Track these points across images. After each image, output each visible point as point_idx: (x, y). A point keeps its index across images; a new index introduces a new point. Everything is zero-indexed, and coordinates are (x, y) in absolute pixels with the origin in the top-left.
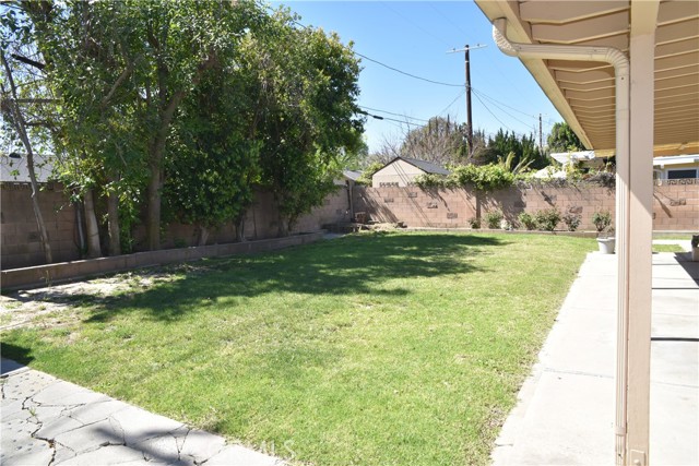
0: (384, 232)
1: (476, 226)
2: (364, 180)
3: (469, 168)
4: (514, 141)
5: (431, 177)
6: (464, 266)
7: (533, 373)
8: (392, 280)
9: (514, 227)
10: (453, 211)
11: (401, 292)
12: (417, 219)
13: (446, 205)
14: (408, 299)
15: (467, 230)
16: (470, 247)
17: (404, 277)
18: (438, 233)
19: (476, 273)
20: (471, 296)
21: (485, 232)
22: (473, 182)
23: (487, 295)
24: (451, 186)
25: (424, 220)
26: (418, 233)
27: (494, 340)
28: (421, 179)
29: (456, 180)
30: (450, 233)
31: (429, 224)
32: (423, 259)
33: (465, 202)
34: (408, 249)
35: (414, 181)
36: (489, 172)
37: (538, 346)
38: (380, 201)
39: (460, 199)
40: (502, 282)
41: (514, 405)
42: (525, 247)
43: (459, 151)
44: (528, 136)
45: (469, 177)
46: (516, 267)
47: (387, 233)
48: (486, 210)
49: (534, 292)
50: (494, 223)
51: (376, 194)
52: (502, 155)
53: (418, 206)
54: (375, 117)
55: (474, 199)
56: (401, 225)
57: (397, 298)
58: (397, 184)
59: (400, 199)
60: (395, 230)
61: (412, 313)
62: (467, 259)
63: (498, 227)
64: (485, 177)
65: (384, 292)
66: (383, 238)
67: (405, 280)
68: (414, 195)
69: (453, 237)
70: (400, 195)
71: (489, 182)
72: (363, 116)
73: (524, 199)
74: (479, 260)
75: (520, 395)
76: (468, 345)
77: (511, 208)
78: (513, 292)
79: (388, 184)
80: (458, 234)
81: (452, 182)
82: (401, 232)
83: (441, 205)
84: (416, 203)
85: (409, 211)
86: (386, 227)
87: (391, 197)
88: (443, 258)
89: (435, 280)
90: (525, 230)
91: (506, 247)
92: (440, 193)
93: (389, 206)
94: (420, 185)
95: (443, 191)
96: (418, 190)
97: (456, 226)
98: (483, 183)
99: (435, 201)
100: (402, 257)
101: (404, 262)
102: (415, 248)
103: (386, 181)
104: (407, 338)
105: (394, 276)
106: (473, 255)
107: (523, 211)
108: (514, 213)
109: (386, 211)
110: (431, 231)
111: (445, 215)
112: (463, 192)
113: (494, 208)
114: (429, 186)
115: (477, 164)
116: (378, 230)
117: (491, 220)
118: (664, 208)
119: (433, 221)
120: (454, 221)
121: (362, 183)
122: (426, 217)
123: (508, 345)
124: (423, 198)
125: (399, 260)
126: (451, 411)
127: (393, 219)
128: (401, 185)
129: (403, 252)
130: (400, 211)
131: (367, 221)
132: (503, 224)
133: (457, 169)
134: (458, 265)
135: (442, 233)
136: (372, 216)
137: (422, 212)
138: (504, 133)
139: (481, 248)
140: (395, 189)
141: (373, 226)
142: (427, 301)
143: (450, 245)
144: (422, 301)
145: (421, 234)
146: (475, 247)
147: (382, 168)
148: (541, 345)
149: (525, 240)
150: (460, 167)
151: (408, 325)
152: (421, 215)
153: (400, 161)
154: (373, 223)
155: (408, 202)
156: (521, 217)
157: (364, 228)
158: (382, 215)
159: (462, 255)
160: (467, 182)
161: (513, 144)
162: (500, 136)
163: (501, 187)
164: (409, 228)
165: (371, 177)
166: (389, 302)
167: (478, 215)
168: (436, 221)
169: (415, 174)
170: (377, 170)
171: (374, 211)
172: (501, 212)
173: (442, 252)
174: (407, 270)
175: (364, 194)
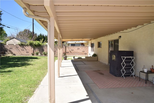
0: (9, 56)
1: (33, 55)
2: (4, 43)
3: (32, 41)
4: (43, 36)
5: (22, 43)
6: (28, 64)
7: (39, 87)
8: (8, 68)
9: (42, 55)
10: (28, 51)
11: (10, 71)
12: (19, 53)
13: (26, 50)
14: (11, 73)
15: (31, 56)
16: (31, 60)
17: (12, 67)
18: (24, 56)
19: (31, 66)
20: (28, 71)
21: (35, 56)
22: (32, 45)
23: (32, 70)
24: (27, 45)
25: (20, 53)
26: (18, 57)
27: (31, 81)
28: (20, 44)
29: (28, 44)
30: (27, 56)
31: (22, 54)
32: (18, 63)
33: (31, 49)
34: (15, 60)
35: (18, 44)
36: (36, 42)
37: (41, 81)
38: (8, 48)
39: (29, 48)
40: (36, 67)
41: (33, 95)
42: (43, 59)
43: (31, 38)
44: (46, 36)
45: (32, 44)
46: (40, 64)
47: (10, 57)
48: (36, 51)
49: (43, 69)
50: (37, 54)
51: (7, 47)
52: (41, 39)
53: (19, 50)
54: (8, 27)
55: (33, 49)
56: (14, 55)
57: (8, 73)
58: (13, 44)
59: (14, 48)
60: (12, 56)
61: (11, 76)
62: (29, 63)
63: (38, 55)
64: (35, 44)
65: (5, 72)
66: (9, 58)
67: (12, 68)
68: (18, 47)
69: (27, 57)
70: (14, 47)
71: (36, 45)
72: (3, 26)
73: (44, 49)
74: (32, 63)
75: (35, 92)
76: (24, 82)
77: (41, 51)
78: (38, 69)
79: (11, 44)
80: (29, 57)
81: (28, 45)
82: (14, 56)
83: (25, 50)
84: (18, 49)
85: (16, 51)
86: (10, 55)
87: (12, 48)
88: (23, 62)
89: (20, 68)
90: (44, 55)
91: (39, 59)
92: (25, 47)
93: (11, 50)
94: (20, 45)
95: (25, 46)
96: (19, 46)
97: (28, 55)
98: (35, 45)
99: (23, 49)
100: (12, 63)
101: (13, 64)
102: (17, 60)
103: (10, 43)
104: (8, 83)
105: (9, 67)
106: (31, 61)
107: (44, 51)
108: (42, 52)
109: (10, 51)
110: (22, 56)
111: (26, 52)
112: (30, 47)
113: (37, 51)
114: (22, 45)
115: (34, 41)
116: (7, 56)
117: (36, 53)
118: (70, 51)
119: (23, 54)
120: (28, 54)
121: (3, 44)
122: (21, 53)
123: (34, 81)
124: (20, 48)
125: (11, 63)
126: (16, 100)
127: (12, 53)
128: (15, 44)
129: (13, 61)
130: (14, 51)
131: (4, 53)
132: (39, 54)
133: (29, 42)
134: (26, 64)
135: (25, 56)
136: (6, 52)
137: (20, 51)
138: (41, 34)
139: (33, 60)
140: (13, 45)
141: (6, 55)
142: (16, 73)
143: (26, 59)
144: (15, 73)
145: (19, 57)
146: (32, 60)
147: (9, 40)
148: (42, 81)
149: (44, 58)
150: (30, 41)
151: (10, 79)
152: (19, 52)
153: (14, 39)
154: (6, 54)
155: (16, 49)
156: (43, 53)
157: (3, 55)
158: (9, 52)
159: (28, 61)
160: (31, 45)
161: (43, 37)
162: (40, 35)
163: (39, 46)
164: (16, 55)
165: (6, 42)
166: (6, 74)
167: (34, 52)
168: (24, 53)
169: (18, 42)
170: (8, 41)
171: (7, 51)
172: (39, 52)
173: (23, 61)
174: (13, 66)
175: (4, 46)
